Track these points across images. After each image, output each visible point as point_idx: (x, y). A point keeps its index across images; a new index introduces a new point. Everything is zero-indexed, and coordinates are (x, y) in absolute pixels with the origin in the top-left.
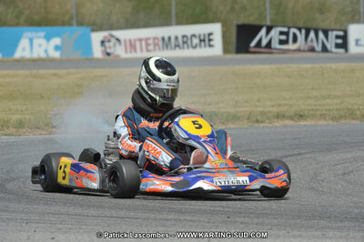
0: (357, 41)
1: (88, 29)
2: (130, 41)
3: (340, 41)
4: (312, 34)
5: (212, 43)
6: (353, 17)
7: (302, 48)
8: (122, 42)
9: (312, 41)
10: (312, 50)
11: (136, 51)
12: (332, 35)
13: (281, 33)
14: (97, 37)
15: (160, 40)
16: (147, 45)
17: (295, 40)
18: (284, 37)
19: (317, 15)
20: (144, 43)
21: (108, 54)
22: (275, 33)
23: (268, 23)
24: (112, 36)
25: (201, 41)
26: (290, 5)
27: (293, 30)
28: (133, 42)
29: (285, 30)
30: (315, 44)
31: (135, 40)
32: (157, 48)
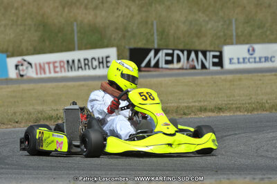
0: (231, 60)
1: (4, 55)
2: (40, 65)
3: (216, 60)
4: (193, 55)
5: (109, 64)
6: (225, 40)
7: (185, 67)
8: (33, 65)
9: (193, 60)
10: (194, 68)
11: (45, 73)
12: (210, 55)
13: (167, 55)
14: (12, 62)
15: (66, 63)
16: (55, 67)
17: (179, 60)
18: (169, 58)
19: (195, 40)
20: (51, 66)
21: (22, 76)
22: (161, 55)
23: (156, 47)
24: (25, 60)
25: (99, 63)
26: (172, 32)
27: (176, 52)
28: (42, 65)
29: (170, 51)
30: (196, 63)
31: (44, 64)
32: (63, 69)
